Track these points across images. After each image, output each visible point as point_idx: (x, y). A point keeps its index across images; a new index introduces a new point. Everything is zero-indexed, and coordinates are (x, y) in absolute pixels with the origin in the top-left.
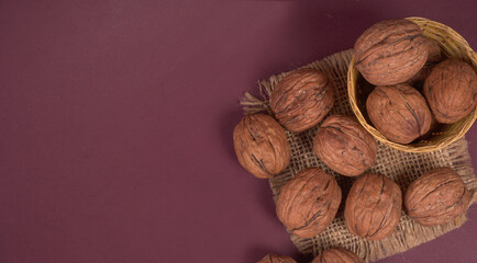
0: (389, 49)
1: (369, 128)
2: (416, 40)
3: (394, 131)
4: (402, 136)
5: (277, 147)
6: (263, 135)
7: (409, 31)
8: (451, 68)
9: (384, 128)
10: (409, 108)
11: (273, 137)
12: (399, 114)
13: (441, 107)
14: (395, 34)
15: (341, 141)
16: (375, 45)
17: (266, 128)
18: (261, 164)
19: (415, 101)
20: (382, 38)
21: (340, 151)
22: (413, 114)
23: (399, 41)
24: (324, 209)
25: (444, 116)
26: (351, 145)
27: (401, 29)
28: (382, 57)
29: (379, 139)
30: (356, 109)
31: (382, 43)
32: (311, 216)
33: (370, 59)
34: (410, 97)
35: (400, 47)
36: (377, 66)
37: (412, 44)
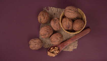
0: (70, 11)
1: (61, 23)
2: (76, 12)
3: (64, 26)
4: (65, 27)
5: (45, 19)
6: (45, 15)
7: (75, 10)
8: (80, 21)
9: (63, 25)
10: (69, 23)
11: (46, 17)
12: (66, 23)
13: (74, 26)
14: (73, 9)
15: (55, 22)
16: (69, 9)
17: (46, 15)
18: (41, 19)
19: (71, 23)
20: (70, 8)
21: (54, 24)
22: (69, 25)
23: (73, 10)
24: (48, 34)
25: (74, 28)
26: (56, 24)
27: (75, 9)
28: (68, 12)
29: (61, 26)
30: (60, 19)
31: (70, 9)
32: (45, 34)
33: (66, 11)
34: (70, 22)
35: (72, 12)
36: (67, 13)
37: (75, 12)
